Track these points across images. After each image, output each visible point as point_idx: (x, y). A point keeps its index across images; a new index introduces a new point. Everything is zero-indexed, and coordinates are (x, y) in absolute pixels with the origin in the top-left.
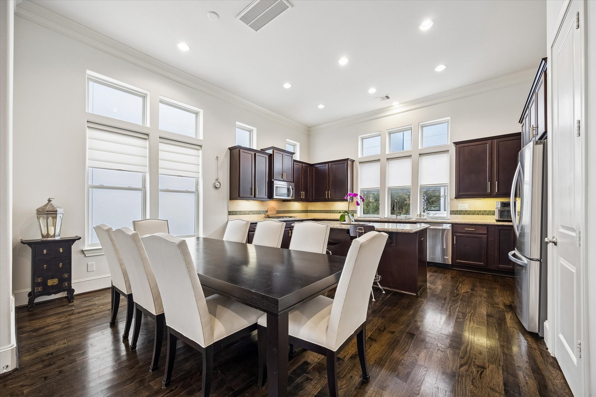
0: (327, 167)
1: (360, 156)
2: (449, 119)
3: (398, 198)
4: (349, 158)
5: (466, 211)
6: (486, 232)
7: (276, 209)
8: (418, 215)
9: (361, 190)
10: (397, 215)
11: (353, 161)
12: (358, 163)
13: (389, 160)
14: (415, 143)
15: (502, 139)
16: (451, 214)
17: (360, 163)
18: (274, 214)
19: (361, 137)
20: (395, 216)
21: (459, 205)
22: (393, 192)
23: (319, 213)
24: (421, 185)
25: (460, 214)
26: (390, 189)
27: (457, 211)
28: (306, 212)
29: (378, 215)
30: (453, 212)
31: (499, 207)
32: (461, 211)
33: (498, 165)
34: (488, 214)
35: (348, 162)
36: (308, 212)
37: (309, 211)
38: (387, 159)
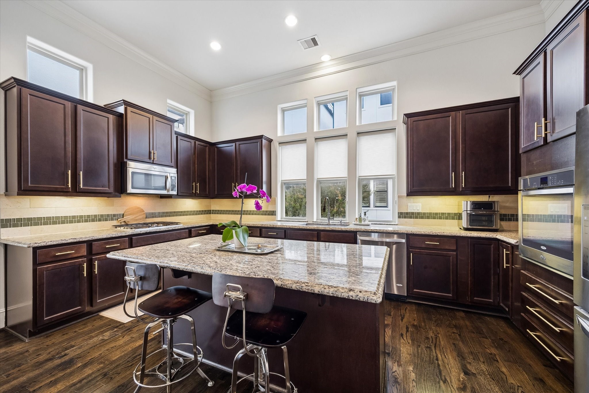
0: (234, 147)
1: (279, 134)
2: (395, 86)
3: (329, 194)
4: (263, 135)
5: (418, 213)
6: (455, 248)
7: (144, 211)
8: (357, 219)
9: (282, 183)
10: (329, 219)
11: (270, 141)
12: (278, 144)
13: (318, 140)
14: (351, 117)
15: (469, 111)
16: (399, 217)
17: (280, 145)
18: (140, 219)
19: (282, 108)
20: (327, 219)
21: (409, 204)
22: (323, 185)
23: (226, 214)
24: (359, 176)
25: (411, 218)
26: (319, 182)
27: (407, 213)
28: (207, 214)
29: (305, 218)
30: (402, 215)
31: (469, 209)
32: (413, 213)
33: (464, 148)
34: (447, 218)
35: (262, 140)
36: (210, 213)
37: (213, 211)
38: (316, 139)
